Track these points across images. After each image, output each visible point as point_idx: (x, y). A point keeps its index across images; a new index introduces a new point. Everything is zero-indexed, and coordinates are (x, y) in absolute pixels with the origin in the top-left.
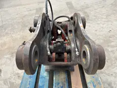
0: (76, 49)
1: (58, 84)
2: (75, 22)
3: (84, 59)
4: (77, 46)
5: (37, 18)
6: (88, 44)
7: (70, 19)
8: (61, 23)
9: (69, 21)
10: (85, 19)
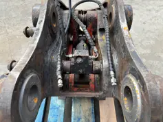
0: (112, 73)
1: (79, 119)
2: (111, 14)
3: (126, 99)
4: (113, 67)
5: (38, 8)
6: (139, 77)
7: (102, 7)
8: (85, 12)
9: (100, 9)
10: (131, 11)
